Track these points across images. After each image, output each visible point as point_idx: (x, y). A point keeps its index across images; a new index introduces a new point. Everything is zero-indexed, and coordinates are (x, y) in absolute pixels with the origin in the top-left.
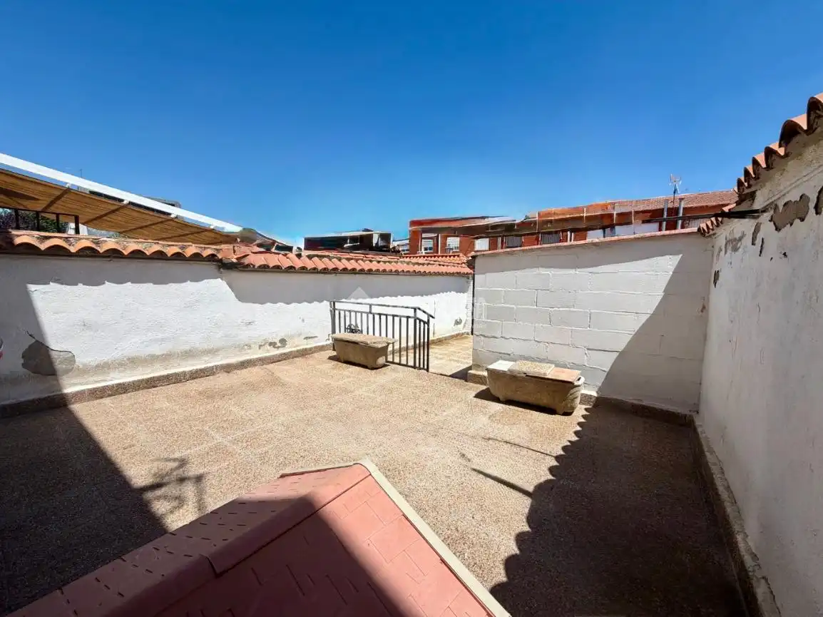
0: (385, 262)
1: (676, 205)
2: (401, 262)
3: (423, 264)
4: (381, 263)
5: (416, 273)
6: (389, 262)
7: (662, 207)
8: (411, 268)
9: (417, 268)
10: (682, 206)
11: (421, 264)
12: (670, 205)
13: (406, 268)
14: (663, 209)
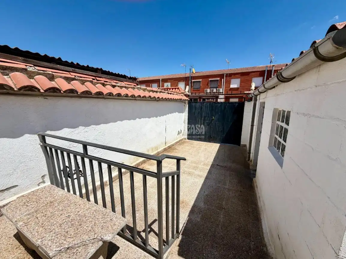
0: (121, 87)
1: (271, 69)
2: (138, 88)
3: (157, 92)
4: (117, 88)
5: (151, 99)
6: (125, 87)
7: (265, 69)
8: (147, 94)
9: (153, 95)
10: (274, 69)
11: (155, 91)
12: (269, 69)
13: (142, 93)
14: (265, 70)
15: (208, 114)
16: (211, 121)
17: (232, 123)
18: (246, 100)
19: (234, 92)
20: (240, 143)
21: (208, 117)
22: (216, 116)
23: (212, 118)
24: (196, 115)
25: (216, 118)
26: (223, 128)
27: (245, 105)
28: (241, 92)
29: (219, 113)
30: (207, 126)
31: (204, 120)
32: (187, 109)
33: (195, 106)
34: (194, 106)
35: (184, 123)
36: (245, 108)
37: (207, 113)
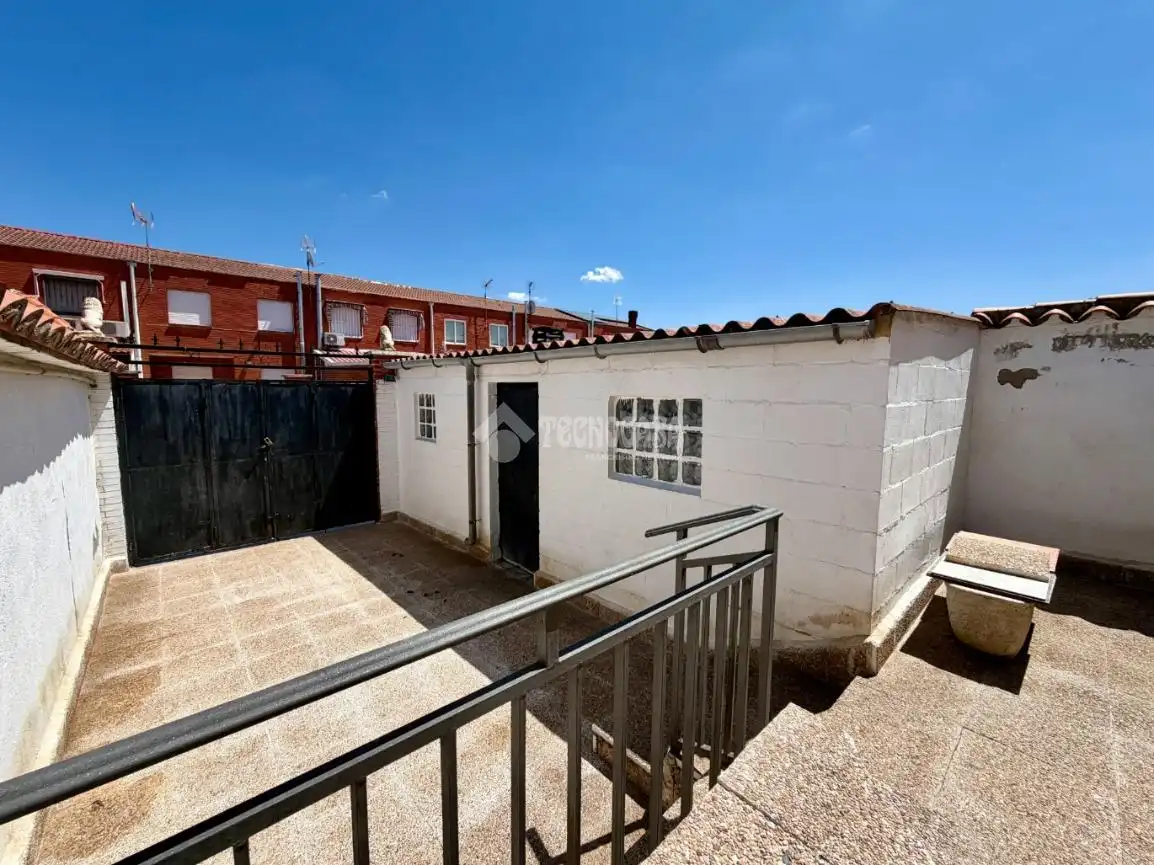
1: (312, 282)
15: (239, 431)
16: (261, 458)
17: (341, 454)
18: (380, 377)
19: (186, 343)
20: (379, 511)
21: (244, 440)
22: (278, 436)
23: (263, 443)
24: (171, 439)
25: (277, 441)
26: (315, 476)
27: (378, 392)
28: (221, 343)
29: (292, 423)
30: (245, 481)
31: (225, 457)
32: (108, 416)
33: (161, 398)
34: (153, 400)
35: (98, 487)
36: (379, 400)
37: (236, 428)
